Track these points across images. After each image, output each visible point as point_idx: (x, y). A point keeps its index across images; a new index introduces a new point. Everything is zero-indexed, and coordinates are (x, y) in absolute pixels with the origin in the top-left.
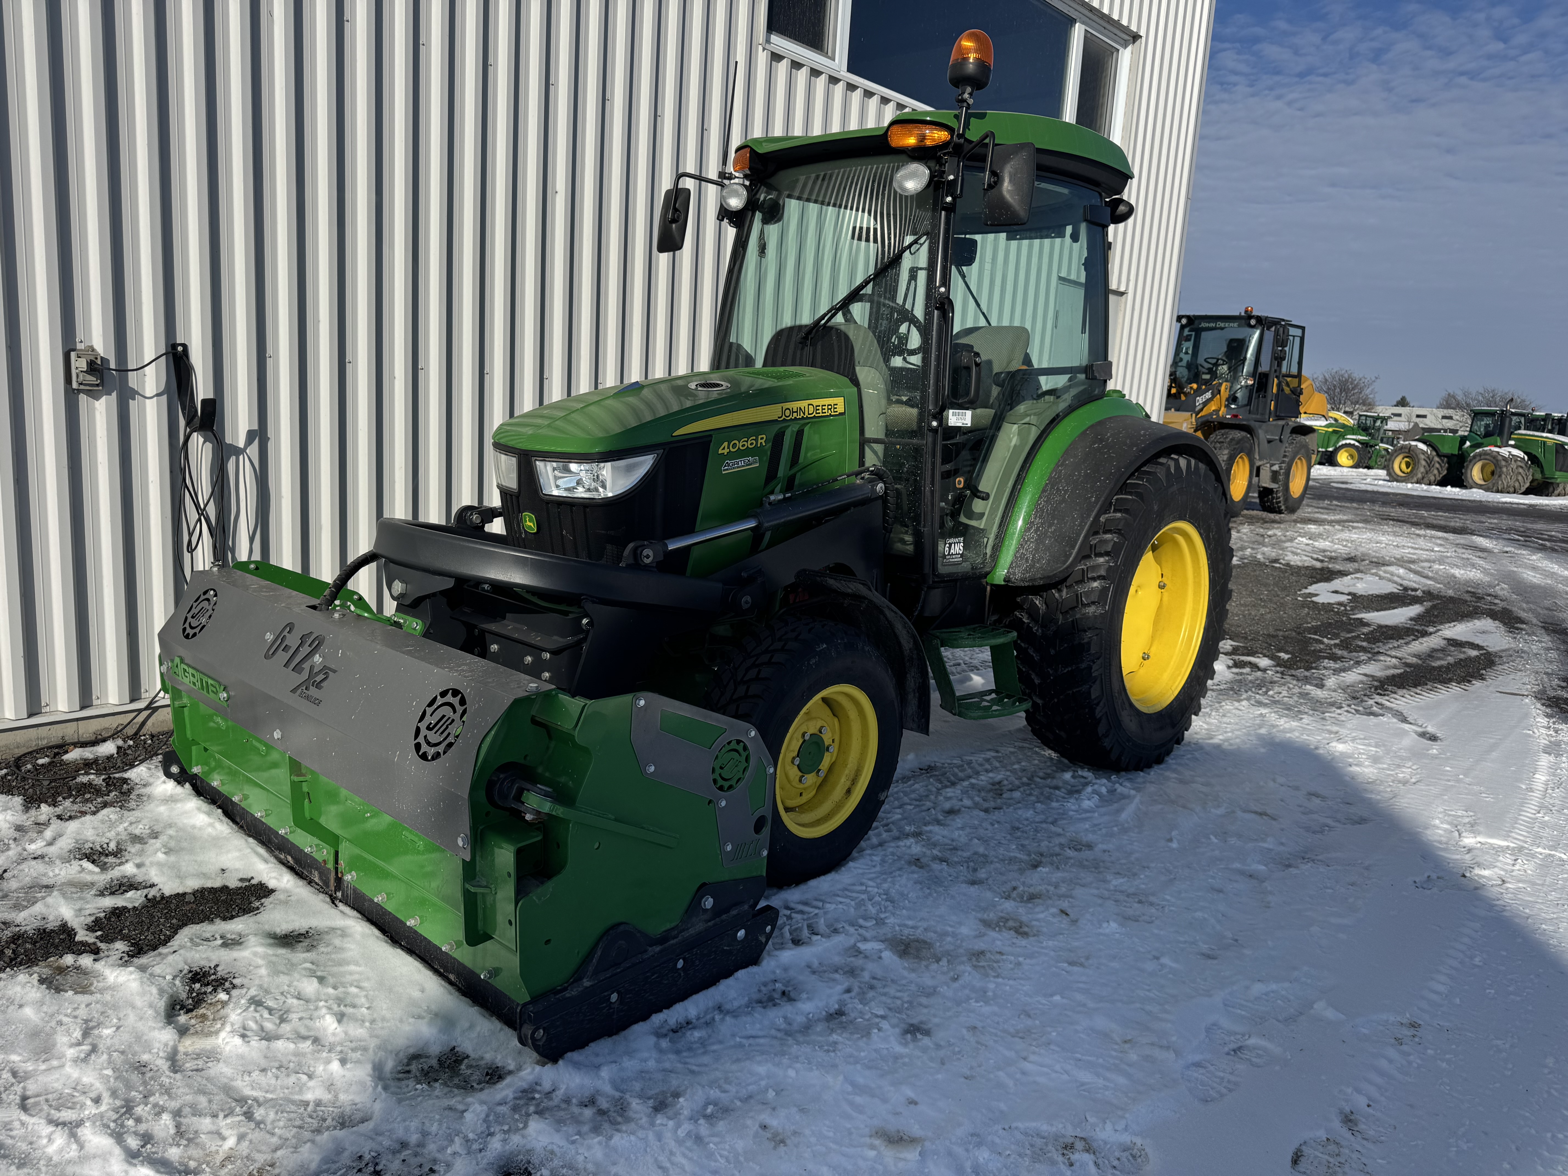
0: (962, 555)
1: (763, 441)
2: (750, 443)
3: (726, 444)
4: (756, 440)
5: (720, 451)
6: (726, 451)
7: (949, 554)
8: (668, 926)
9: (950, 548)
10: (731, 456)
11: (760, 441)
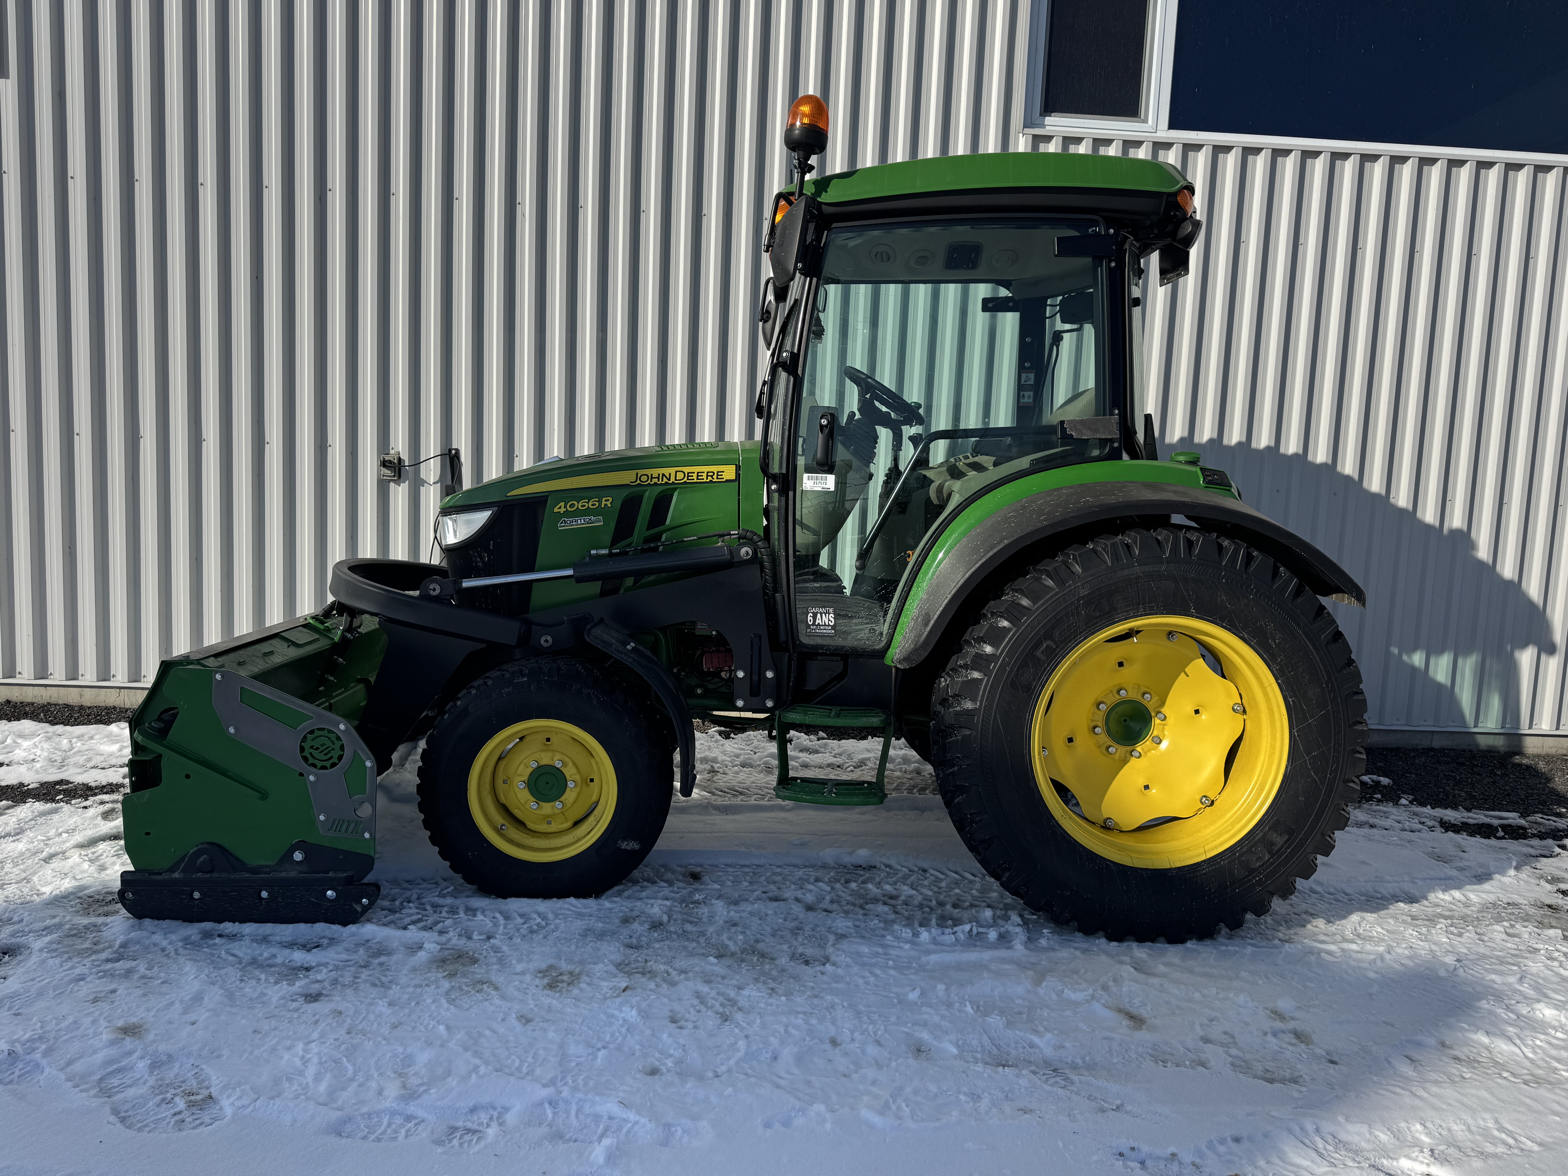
0: (833, 627)
1: (608, 503)
2: (592, 504)
3: (562, 504)
4: (600, 502)
5: (556, 510)
6: (562, 510)
7: (814, 624)
8: (263, 863)
9: (815, 617)
10: (567, 514)
11: (604, 503)
